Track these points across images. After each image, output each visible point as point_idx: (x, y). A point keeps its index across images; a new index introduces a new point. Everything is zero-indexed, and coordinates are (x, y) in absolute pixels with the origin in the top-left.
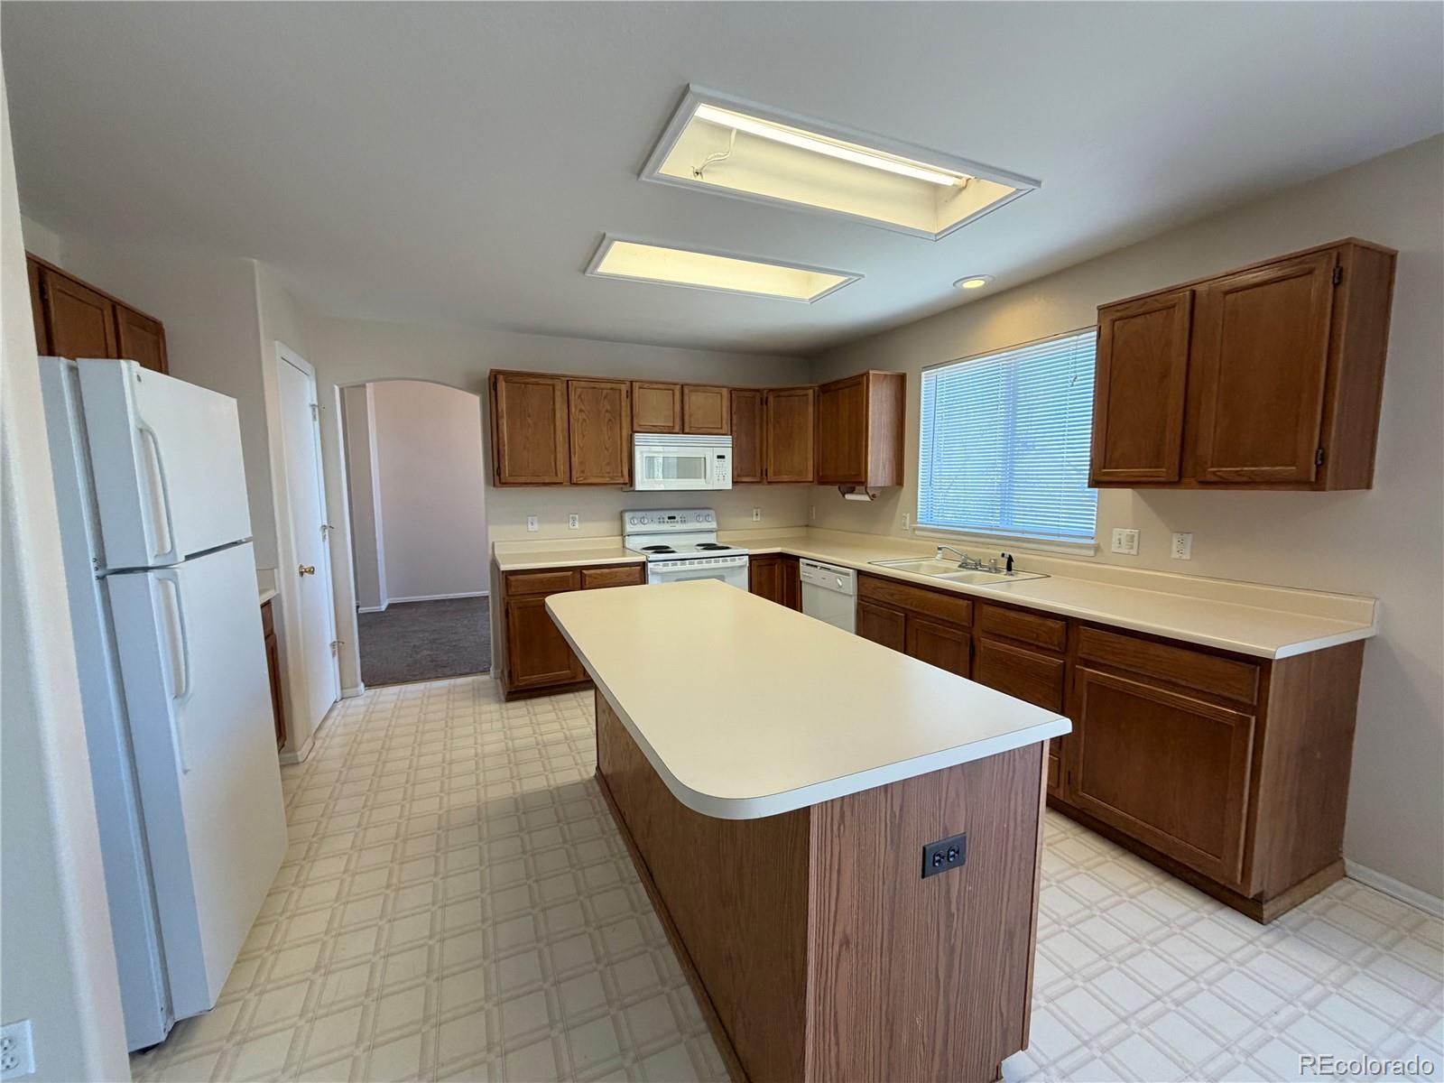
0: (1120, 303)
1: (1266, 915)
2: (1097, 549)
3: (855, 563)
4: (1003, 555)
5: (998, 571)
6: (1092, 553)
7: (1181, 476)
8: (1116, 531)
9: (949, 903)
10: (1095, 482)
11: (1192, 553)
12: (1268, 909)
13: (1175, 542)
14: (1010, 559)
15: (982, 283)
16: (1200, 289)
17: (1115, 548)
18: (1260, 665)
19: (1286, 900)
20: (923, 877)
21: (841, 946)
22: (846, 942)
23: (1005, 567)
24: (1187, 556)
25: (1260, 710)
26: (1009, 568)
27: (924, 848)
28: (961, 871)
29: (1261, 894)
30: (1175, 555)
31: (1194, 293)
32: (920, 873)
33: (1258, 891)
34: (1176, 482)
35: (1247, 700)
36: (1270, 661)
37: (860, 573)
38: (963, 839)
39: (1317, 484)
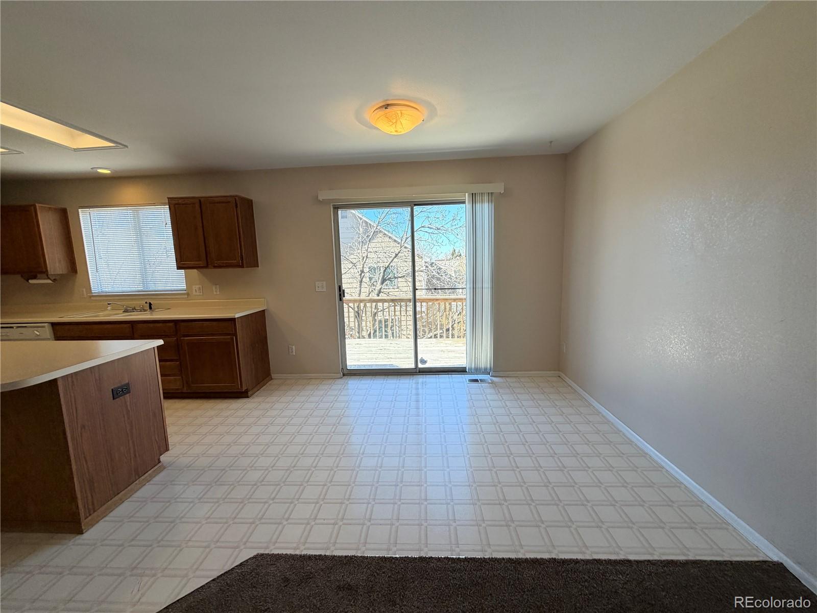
0: (175, 198)
1: (249, 395)
2: (188, 294)
3: (51, 319)
4: (146, 303)
5: (145, 311)
6: (186, 296)
7: (207, 264)
8: (194, 287)
9: (127, 406)
10: (179, 268)
11: (220, 291)
12: (250, 393)
13: (214, 289)
14: (150, 304)
15: (109, 172)
16: (202, 200)
17: (194, 293)
18: (233, 320)
19: (256, 389)
20: (114, 399)
21: (81, 429)
22: (83, 427)
23: (148, 308)
24: (218, 293)
25: (236, 335)
26: (150, 308)
27: (112, 390)
28: (129, 395)
29: (247, 389)
30: (215, 293)
31: (200, 201)
32: (112, 398)
33: (246, 388)
34: (207, 267)
35: (231, 332)
36: (235, 319)
37: (53, 325)
38: (128, 384)
39: (242, 266)
